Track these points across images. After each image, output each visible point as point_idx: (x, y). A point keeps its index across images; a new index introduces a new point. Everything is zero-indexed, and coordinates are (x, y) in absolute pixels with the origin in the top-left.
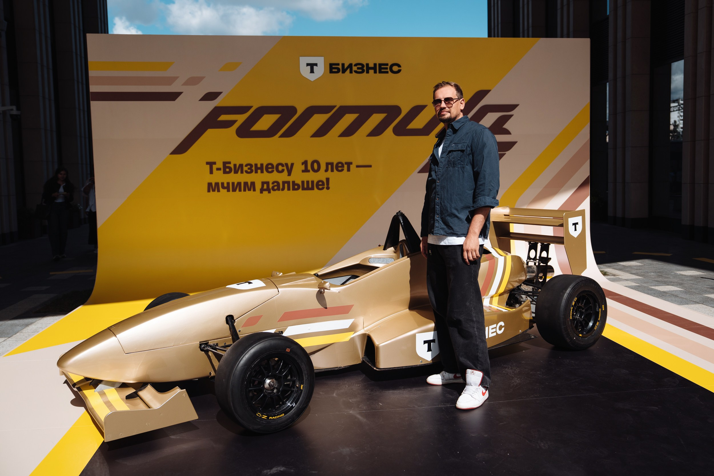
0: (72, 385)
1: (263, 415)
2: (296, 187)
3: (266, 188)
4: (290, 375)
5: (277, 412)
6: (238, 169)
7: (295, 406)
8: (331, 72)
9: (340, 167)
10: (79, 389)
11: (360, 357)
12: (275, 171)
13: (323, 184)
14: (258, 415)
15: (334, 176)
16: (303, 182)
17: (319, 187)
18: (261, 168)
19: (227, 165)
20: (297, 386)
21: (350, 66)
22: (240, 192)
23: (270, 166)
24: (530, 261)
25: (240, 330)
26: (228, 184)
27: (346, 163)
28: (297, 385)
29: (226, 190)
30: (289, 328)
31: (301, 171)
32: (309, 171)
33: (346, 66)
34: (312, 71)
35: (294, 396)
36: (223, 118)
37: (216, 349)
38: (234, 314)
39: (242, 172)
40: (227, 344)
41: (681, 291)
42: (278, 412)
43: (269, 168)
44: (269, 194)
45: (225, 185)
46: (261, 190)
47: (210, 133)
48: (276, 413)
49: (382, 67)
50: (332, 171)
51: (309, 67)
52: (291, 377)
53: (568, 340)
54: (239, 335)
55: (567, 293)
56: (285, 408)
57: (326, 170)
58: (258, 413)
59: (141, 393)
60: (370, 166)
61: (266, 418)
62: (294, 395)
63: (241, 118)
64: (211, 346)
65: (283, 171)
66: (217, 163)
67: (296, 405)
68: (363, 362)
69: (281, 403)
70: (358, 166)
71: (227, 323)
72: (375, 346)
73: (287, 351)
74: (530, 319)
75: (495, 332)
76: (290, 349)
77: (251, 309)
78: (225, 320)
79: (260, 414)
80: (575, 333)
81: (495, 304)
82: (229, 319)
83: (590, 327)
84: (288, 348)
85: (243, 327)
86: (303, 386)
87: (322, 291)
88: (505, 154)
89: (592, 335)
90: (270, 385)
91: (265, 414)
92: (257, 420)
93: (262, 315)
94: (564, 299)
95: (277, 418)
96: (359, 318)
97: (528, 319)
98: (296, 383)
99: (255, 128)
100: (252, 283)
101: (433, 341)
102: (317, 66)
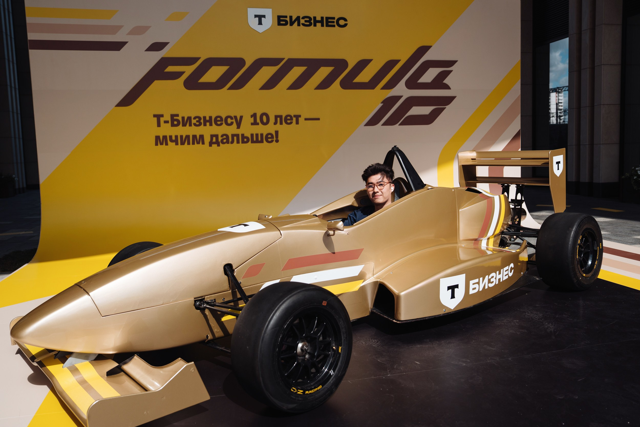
0: (30, 359)
2: (245, 140)
3: (215, 141)
5: (312, 384)
6: (187, 122)
7: (332, 375)
8: (279, 24)
9: (289, 120)
10: (41, 364)
11: (368, 309)
12: (224, 124)
13: (272, 137)
14: (292, 391)
15: (283, 129)
16: (252, 135)
17: (268, 140)
18: (210, 121)
19: (175, 118)
20: (333, 349)
21: (298, 19)
22: (189, 146)
23: (219, 119)
25: (240, 282)
26: (176, 137)
27: (295, 116)
28: (334, 347)
29: (174, 143)
31: (250, 124)
32: (258, 124)
33: (293, 19)
34: (260, 23)
35: (330, 362)
36: (170, 69)
37: (213, 306)
38: (233, 263)
39: (190, 125)
40: (226, 300)
41: (609, 234)
42: (314, 383)
43: (218, 121)
44: (219, 147)
45: (174, 138)
46: (210, 143)
48: (312, 386)
49: (329, 20)
50: (281, 123)
51: (257, 19)
53: (575, 281)
54: (242, 287)
55: (574, 231)
56: (320, 377)
57: (275, 123)
58: (293, 388)
59: (126, 367)
60: (318, 119)
61: (302, 394)
62: (330, 360)
63: (188, 70)
64: (208, 303)
65: (232, 123)
66: (164, 116)
67: (334, 372)
68: (372, 313)
69: (316, 370)
70: (306, 119)
71: (226, 273)
72: (395, 294)
73: (323, 304)
74: (527, 261)
75: (508, 274)
76: (326, 302)
77: (252, 256)
78: (223, 269)
79: (295, 389)
80: (580, 273)
81: (491, 246)
82: (227, 268)
83: (589, 266)
84: (324, 301)
85: (244, 277)
86: (342, 348)
87: (331, 232)
88: (445, 108)
89: (593, 274)
90: (303, 349)
91: (300, 388)
92: (292, 397)
93: (265, 264)
94: (572, 237)
95: (314, 391)
96: (369, 263)
97: (526, 261)
98: (332, 345)
99: (203, 80)
100: (248, 225)
101: (457, 286)
102: (265, 18)
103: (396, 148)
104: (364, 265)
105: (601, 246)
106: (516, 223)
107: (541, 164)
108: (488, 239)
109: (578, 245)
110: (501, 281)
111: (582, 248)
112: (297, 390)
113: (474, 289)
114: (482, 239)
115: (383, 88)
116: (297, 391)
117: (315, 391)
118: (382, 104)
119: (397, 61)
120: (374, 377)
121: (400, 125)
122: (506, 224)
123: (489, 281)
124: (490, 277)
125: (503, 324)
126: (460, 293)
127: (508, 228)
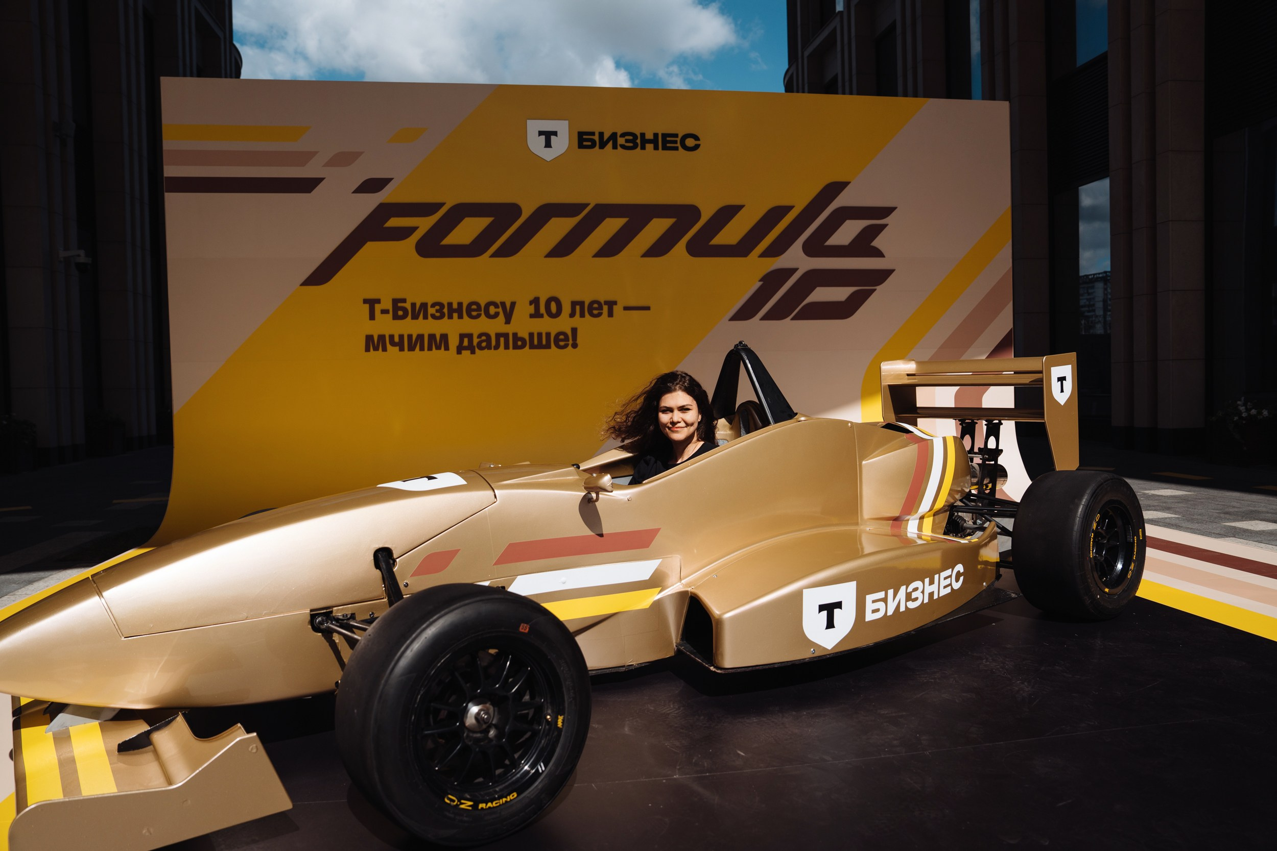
1: (463, 801)
2: (520, 343)
3: (467, 344)
4: (528, 692)
5: (497, 789)
6: (420, 311)
7: (543, 771)
8: (581, 146)
9: (596, 309)
11: (672, 643)
12: (483, 315)
13: (566, 338)
14: (448, 802)
15: (586, 325)
16: (531, 335)
17: (559, 344)
18: (459, 311)
19: (400, 305)
20: (547, 720)
21: (614, 136)
22: (422, 352)
23: (474, 307)
25: (407, 583)
26: (401, 337)
27: (606, 303)
28: (548, 717)
29: (398, 348)
30: (520, 577)
31: (529, 316)
32: (542, 316)
33: (606, 137)
34: (548, 145)
35: (541, 746)
36: (394, 222)
37: (350, 628)
38: (394, 546)
39: (425, 317)
40: (375, 615)
41: (1178, 518)
42: (501, 787)
43: (473, 310)
44: (473, 355)
45: (397, 339)
46: (458, 348)
47: (371, 248)
48: (496, 792)
49: (668, 139)
50: (582, 315)
51: (543, 137)
52: (532, 697)
53: (1088, 601)
54: (403, 594)
55: (1084, 504)
56: (518, 775)
57: (572, 315)
58: (450, 796)
59: (157, 737)
60: (648, 308)
61: (470, 808)
62: (541, 742)
63: (424, 224)
64: (337, 620)
65: (496, 315)
66: (382, 301)
67: (546, 767)
68: (679, 652)
69: (507, 762)
70: (626, 308)
71: (377, 565)
72: (714, 617)
73: (521, 630)
74: (997, 562)
75: (950, 585)
76: (529, 626)
77: (433, 536)
78: (373, 558)
79: (454, 798)
80: (1099, 587)
81: (927, 531)
82: (380, 557)
83: (1118, 573)
84: (522, 624)
85: (412, 576)
86: (564, 718)
87: (594, 495)
88: (875, 290)
89: (1125, 589)
90: (479, 718)
91: (468, 797)
92: (447, 814)
93: (459, 550)
94: (1079, 516)
95: (498, 804)
96: (671, 557)
97: (994, 562)
98: (545, 712)
99: (448, 240)
100: (435, 478)
101: (839, 605)
102: (556, 135)
103: (743, 346)
104: (661, 560)
105: (1141, 534)
106: (987, 492)
107: (1030, 382)
108: (922, 518)
109: (1093, 531)
110: (936, 597)
111: (1103, 538)
112: (459, 801)
113: (876, 611)
114: (908, 517)
115: (763, 255)
116: (459, 803)
117: (501, 803)
118: (761, 283)
119: (790, 208)
120: (645, 780)
121: (792, 319)
122: (958, 492)
123: (909, 597)
124: (910, 590)
125: (933, 681)
126: (845, 619)
127: (964, 500)
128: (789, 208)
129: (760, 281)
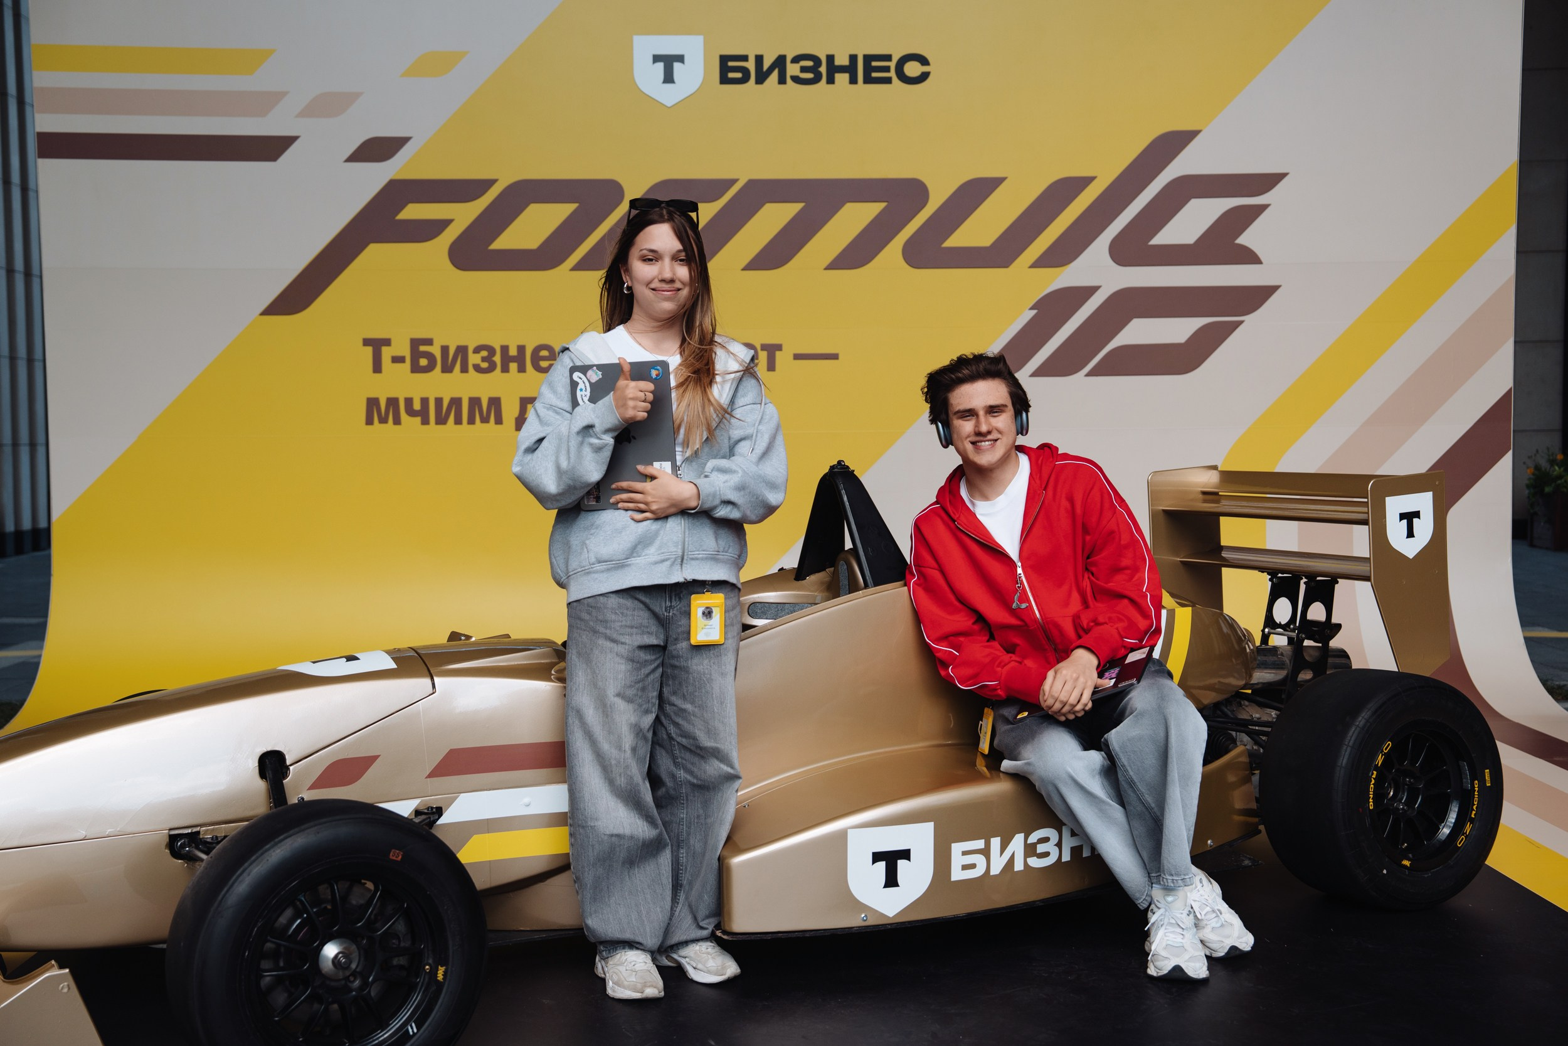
6: (455, 359)
8: (724, 80)
18: (520, 359)
19: (422, 348)
20: (426, 971)
21: (780, 62)
22: (458, 426)
23: (544, 353)
24: (1272, 631)
26: (425, 401)
27: (764, 347)
28: (427, 967)
29: (418, 419)
30: (463, 797)
33: (766, 65)
34: (669, 78)
35: (416, 1002)
36: (413, 212)
38: (287, 749)
43: (541, 358)
45: (417, 406)
47: (375, 254)
49: (874, 64)
51: (660, 66)
53: (1363, 878)
60: (835, 357)
62: (415, 997)
63: (462, 216)
64: (202, 843)
66: (393, 343)
67: (418, 1029)
70: (797, 357)
71: (263, 774)
73: (391, 857)
76: (402, 853)
77: (344, 736)
78: (257, 764)
82: (268, 762)
84: (393, 850)
85: (309, 789)
86: (445, 969)
88: (1241, 323)
90: (336, 961)
97: (1243, 809)
98: (426, 962)
99: (502, 243)
100: (356, 659)
101: (905, 854)
102: (683, 62)
113: (965, 867)
115: (1036, 265)
118: (1034, 312)
119: (1089, 181)
121: (1088, 375)
123: (1030, 850)
124: (1033, 838)
126: (916, 876)
128: (1086, 181)
129: (1031, 309)
